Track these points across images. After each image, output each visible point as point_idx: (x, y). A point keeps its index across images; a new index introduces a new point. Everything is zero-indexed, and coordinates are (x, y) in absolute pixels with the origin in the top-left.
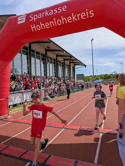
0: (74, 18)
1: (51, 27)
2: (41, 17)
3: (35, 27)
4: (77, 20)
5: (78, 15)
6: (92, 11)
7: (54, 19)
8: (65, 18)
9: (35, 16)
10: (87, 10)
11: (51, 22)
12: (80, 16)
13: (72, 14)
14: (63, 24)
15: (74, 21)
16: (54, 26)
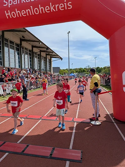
0: (52, 8)
1: (28, 15)
3: (9, 14)
4: (55, 11)
5: (56, 6)
6: (71, 3)
7: (31, 7)
8: (42, 8)
9: (9, 1)
10: (65, 1)
11: (28, 10)
12: (58, 7)
13: (51, 3)
14: (41, 13)
15: (52, 11)
16: (31, 15)
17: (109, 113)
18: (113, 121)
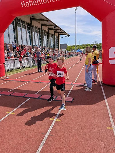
17: (100, 81)
18: (101, 85)
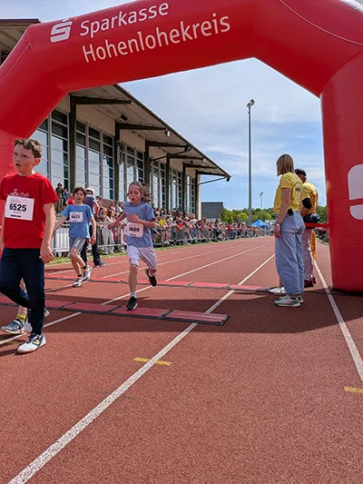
0: (185, 33)
1: (132, 52)
2: (107, 28)
3: (92, 52)
4: (191, 38)
5: (195, 27)
6: (227, 17)
7: (139, 33)
8: (163, 33)
9: (93, 24)
10: (214, 15)
11: (133, 40)
12: (199, 29)
13: (182, 22)
14: (161, 45)
15: (184, 40)
16: (138, 51)
